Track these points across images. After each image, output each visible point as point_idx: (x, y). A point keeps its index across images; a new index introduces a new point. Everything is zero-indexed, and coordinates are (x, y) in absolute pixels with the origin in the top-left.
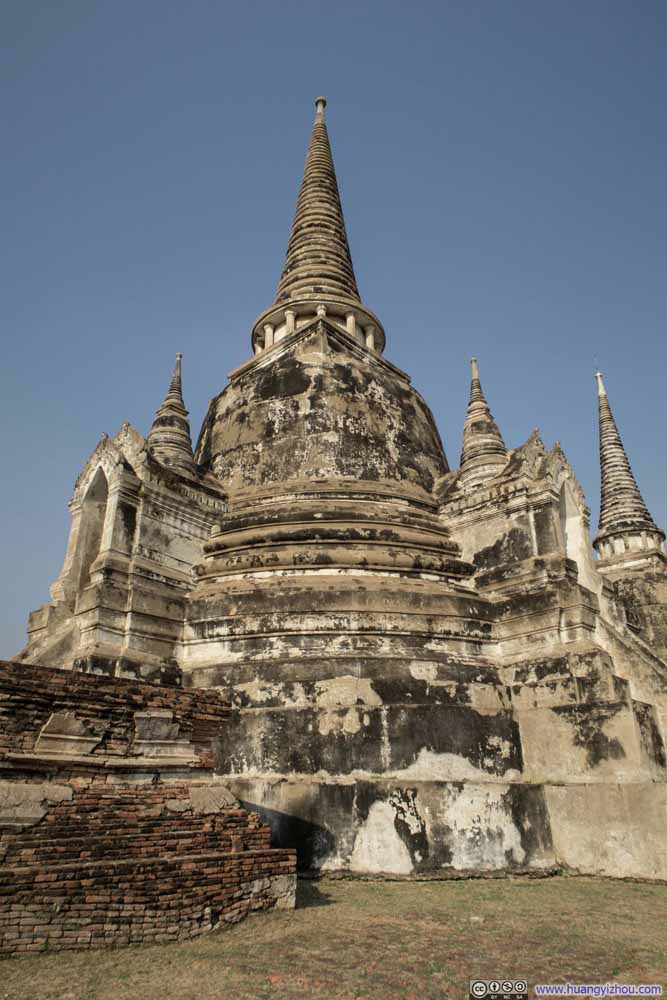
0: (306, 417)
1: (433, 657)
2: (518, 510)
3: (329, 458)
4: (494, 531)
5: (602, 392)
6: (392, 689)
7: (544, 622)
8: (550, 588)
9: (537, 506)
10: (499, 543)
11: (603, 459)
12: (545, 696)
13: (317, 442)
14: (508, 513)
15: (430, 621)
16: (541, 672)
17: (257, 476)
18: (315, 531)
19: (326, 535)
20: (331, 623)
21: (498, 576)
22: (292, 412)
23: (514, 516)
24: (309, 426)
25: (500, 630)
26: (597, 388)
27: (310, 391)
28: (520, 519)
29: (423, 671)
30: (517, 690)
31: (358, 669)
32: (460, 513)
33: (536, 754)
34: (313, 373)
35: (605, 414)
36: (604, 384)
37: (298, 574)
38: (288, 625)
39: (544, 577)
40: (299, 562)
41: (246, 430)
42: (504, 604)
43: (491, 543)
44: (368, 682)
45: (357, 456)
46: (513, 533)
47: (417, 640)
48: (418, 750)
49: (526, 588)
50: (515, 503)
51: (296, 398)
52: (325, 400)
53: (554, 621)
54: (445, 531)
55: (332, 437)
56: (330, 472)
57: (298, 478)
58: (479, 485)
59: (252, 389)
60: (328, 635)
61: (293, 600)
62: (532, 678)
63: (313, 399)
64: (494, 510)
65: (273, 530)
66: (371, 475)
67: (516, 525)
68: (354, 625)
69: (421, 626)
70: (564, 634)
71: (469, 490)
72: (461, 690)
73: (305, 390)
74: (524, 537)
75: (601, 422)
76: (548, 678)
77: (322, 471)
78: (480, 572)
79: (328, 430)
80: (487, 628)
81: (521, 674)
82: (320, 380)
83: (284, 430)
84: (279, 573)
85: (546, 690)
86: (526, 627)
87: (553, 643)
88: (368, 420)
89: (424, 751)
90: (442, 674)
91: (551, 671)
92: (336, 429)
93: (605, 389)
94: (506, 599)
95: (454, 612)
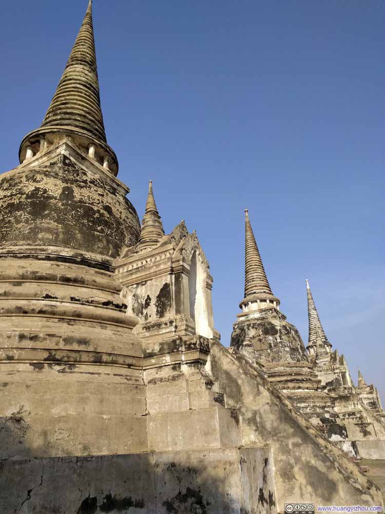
0: (280, 342)
1: (328, 412)
2: (337, 373)
3: (288, 356)
4: (331, 377)
5: (308, 287)
6: (324, 420)
7: (348, 403)
8: (348, 395)
9: (342, 373)
10: (333, 381)
11: (309, 315)
12: (351, 420)
13: (284, 350)
14: (335, 373)
15: (325, 403)
16: (349, 415)
17: (270, 360)
18: (295, 379)
19: (297, 380)
20: (307, 405)
21: (334, 390)
22: (275, 340)
23: (336, 374)
24: (281, 345)
25: (337, 404)
26: (307, 285)
27: (278, 334)
28: (338, 375)
29: (327, 416)
30: (344, 419)
31: (315, 416)
32: (321, 371)
33: (351, 435)
34: (278, 328)
35: (310, 297)
36: (309, 284)
37: (294, 391)
38: (298, 405)
39: (346, 391)
40: (294, 388)
41: (262, 344)
42: (337, 398)
43: (330, 381)
44: (319, 419)
45: (294, 355)
46: (336, 379)
47: (323, 407)
48: (332, 434)
49: (342, 394)
50: (336, 371)
51: (275, 336)
52: (283, 337)
53: (350, 403)
54: (317, 376)
55: (287, 349)
56: (289, 360)
57: (282, 362)
58: (325, 364)
59: (260, 331)
60: (306, 407)
61: (299, 399)
62: (347, 416)
63: (280, 337)
64: (331, 372)
65: (284, 378)
66: (298, 360)
67: (337, 377)
68: (312, 405)
69: (324, 405)
70: (353, 406)
71: (322, 365)
72: (335, 420)
73: (277, 334)
74: (339, 380)
75: (308, 300)
76: (351, 417)
77: (288, 360)
78: (328, 388)
79: (286, 347)
80: (334, 404)
81: (344, 415)
82: (280, 330)
83: (275, 346)
84: (289, 391)
85: (351, 419)
86: (343, 404)
87: (351, 408)
88: (294, 343)
89: (333, 435)
90: (331, 416)
91: (351, 415)
92: (288, 347)
93: (309, 286)
94: (337, 396)
95: (329, 400)
